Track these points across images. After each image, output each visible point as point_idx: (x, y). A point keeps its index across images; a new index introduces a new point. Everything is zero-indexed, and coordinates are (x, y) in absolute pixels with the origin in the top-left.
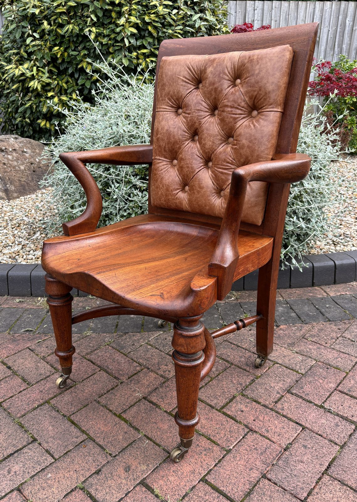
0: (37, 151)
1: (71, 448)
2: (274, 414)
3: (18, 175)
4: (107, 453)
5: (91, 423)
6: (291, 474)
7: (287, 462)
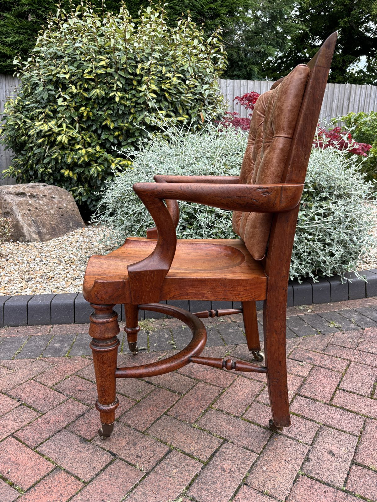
0: (64, 197)
1: (265, 443)
3: (49, 219)
4: (302, 443)
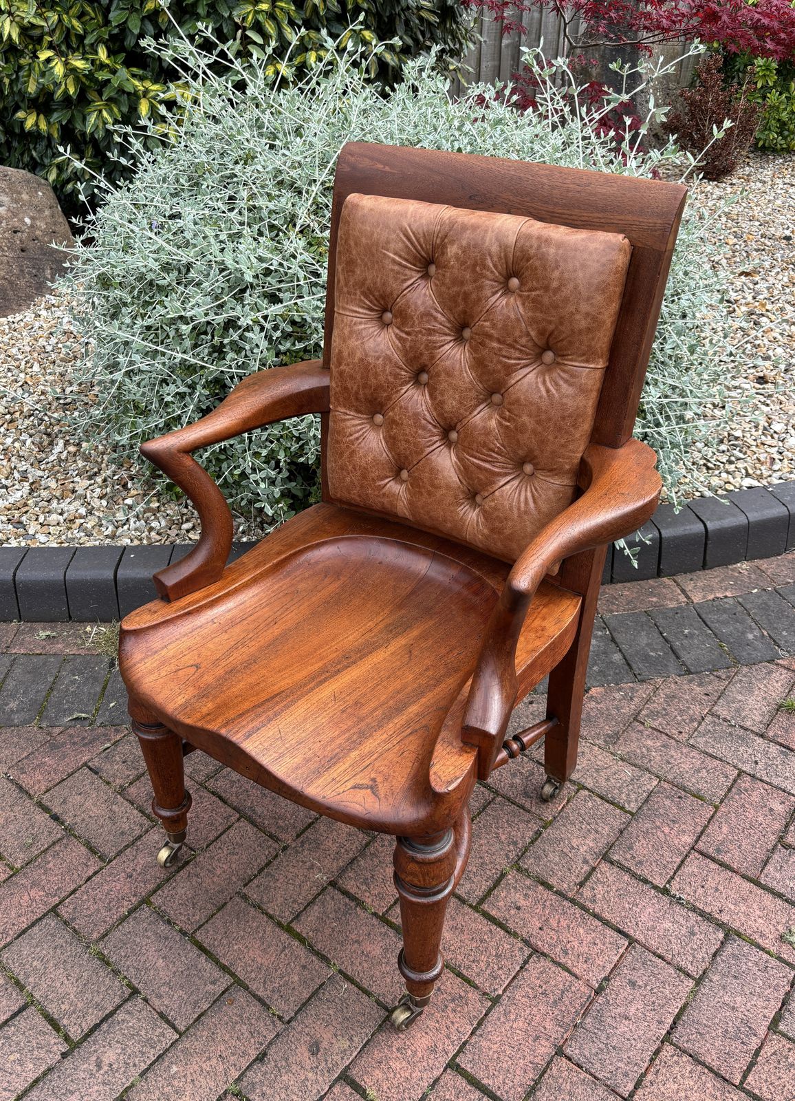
1: (205, 1008)
2: (578, 912)
4: (274, 1014)
5: (236, 947)
6: (607, 1044)
7: (600, 1020)
